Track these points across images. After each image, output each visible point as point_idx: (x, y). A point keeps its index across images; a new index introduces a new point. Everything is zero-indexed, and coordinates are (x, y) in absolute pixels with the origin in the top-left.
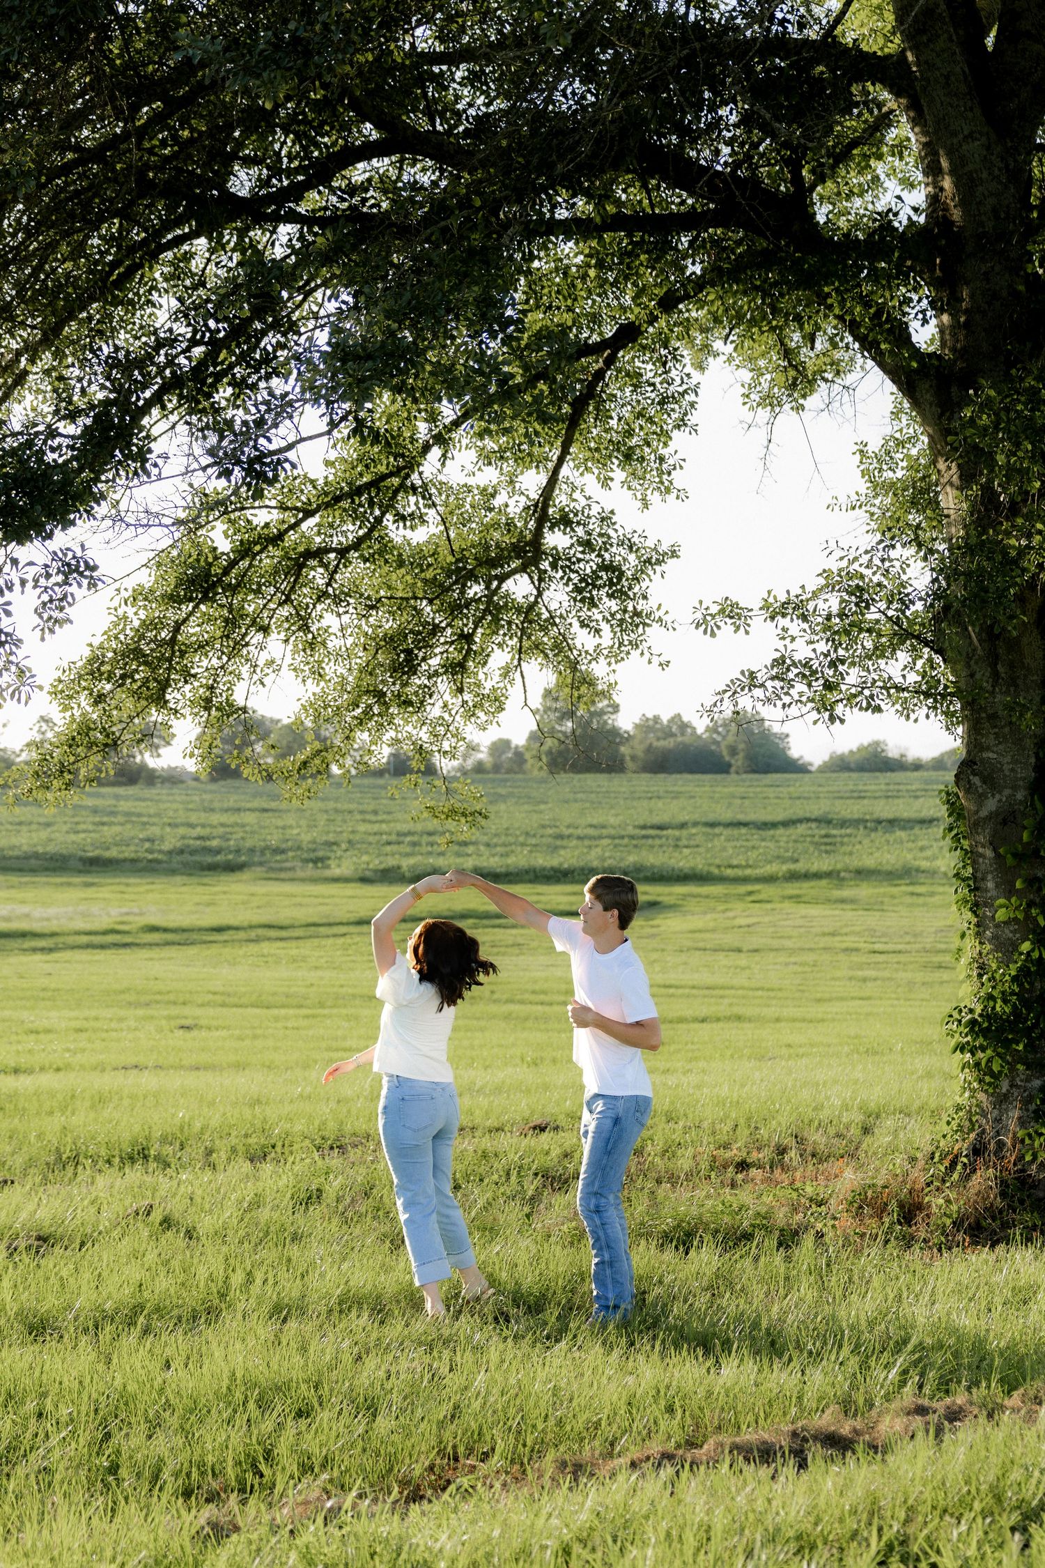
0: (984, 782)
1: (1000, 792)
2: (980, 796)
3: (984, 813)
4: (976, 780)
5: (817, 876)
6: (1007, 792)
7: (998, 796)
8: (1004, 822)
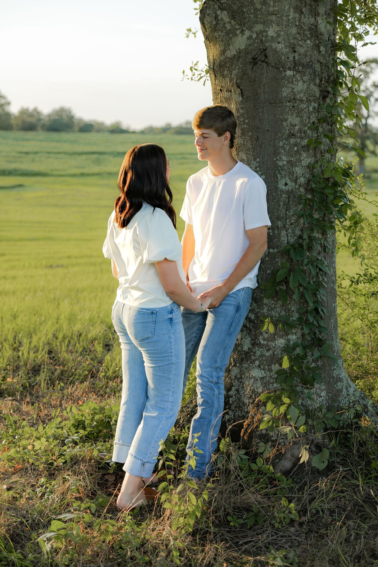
0: (233, 17)
1: (250, 29)
2: (228, 33)
3: (231, 52)
4: (224, 16)
5: (93, 175)
6: (259, 27)
7: (247, 33)
8: (254, 61)
